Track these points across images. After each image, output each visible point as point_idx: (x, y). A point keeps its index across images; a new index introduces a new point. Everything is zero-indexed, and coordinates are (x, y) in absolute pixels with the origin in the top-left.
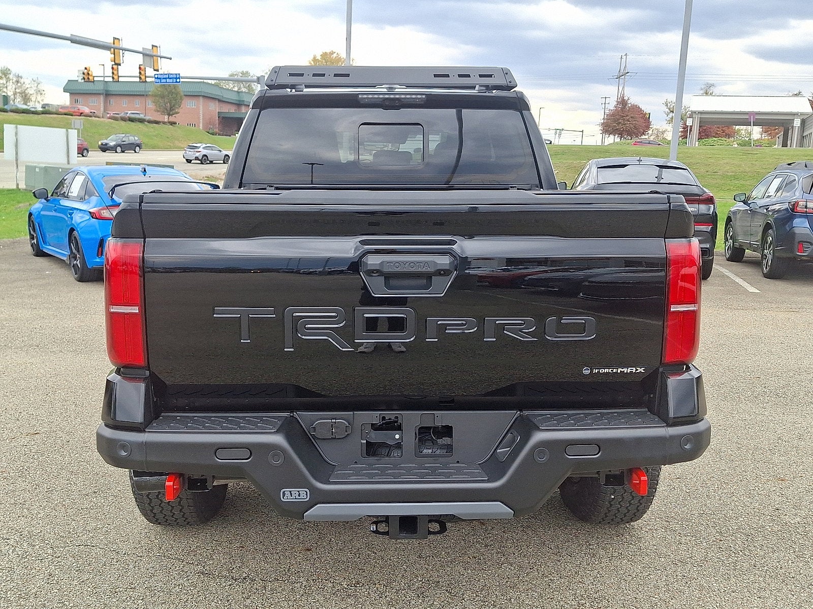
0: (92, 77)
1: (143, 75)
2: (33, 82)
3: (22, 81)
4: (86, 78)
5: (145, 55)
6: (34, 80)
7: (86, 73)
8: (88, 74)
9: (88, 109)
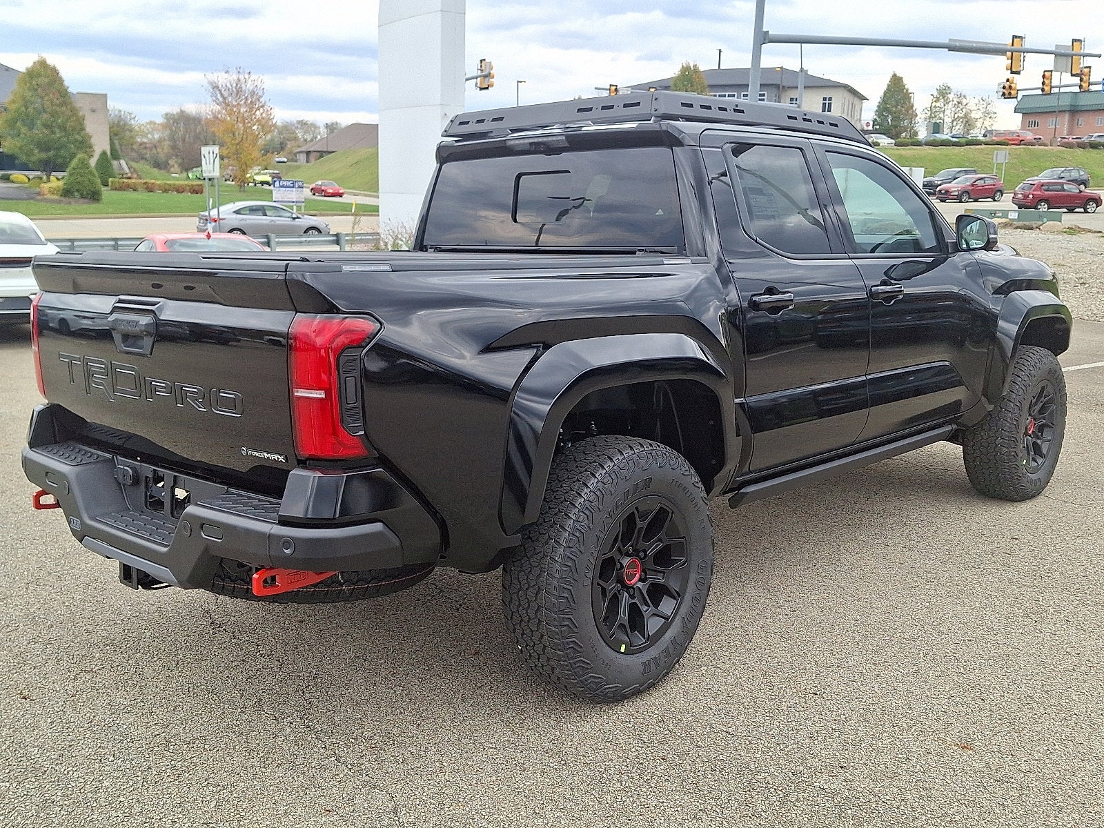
0: (1016, 92)
1: (1085, 82)
2: (982, 102)
3: (964, 102)
4: (1007, 93)
5: (1057, 55)
6: (984, 99)
7: (1007, 87)
8: (1010, 87)
9: (1031, 134)
